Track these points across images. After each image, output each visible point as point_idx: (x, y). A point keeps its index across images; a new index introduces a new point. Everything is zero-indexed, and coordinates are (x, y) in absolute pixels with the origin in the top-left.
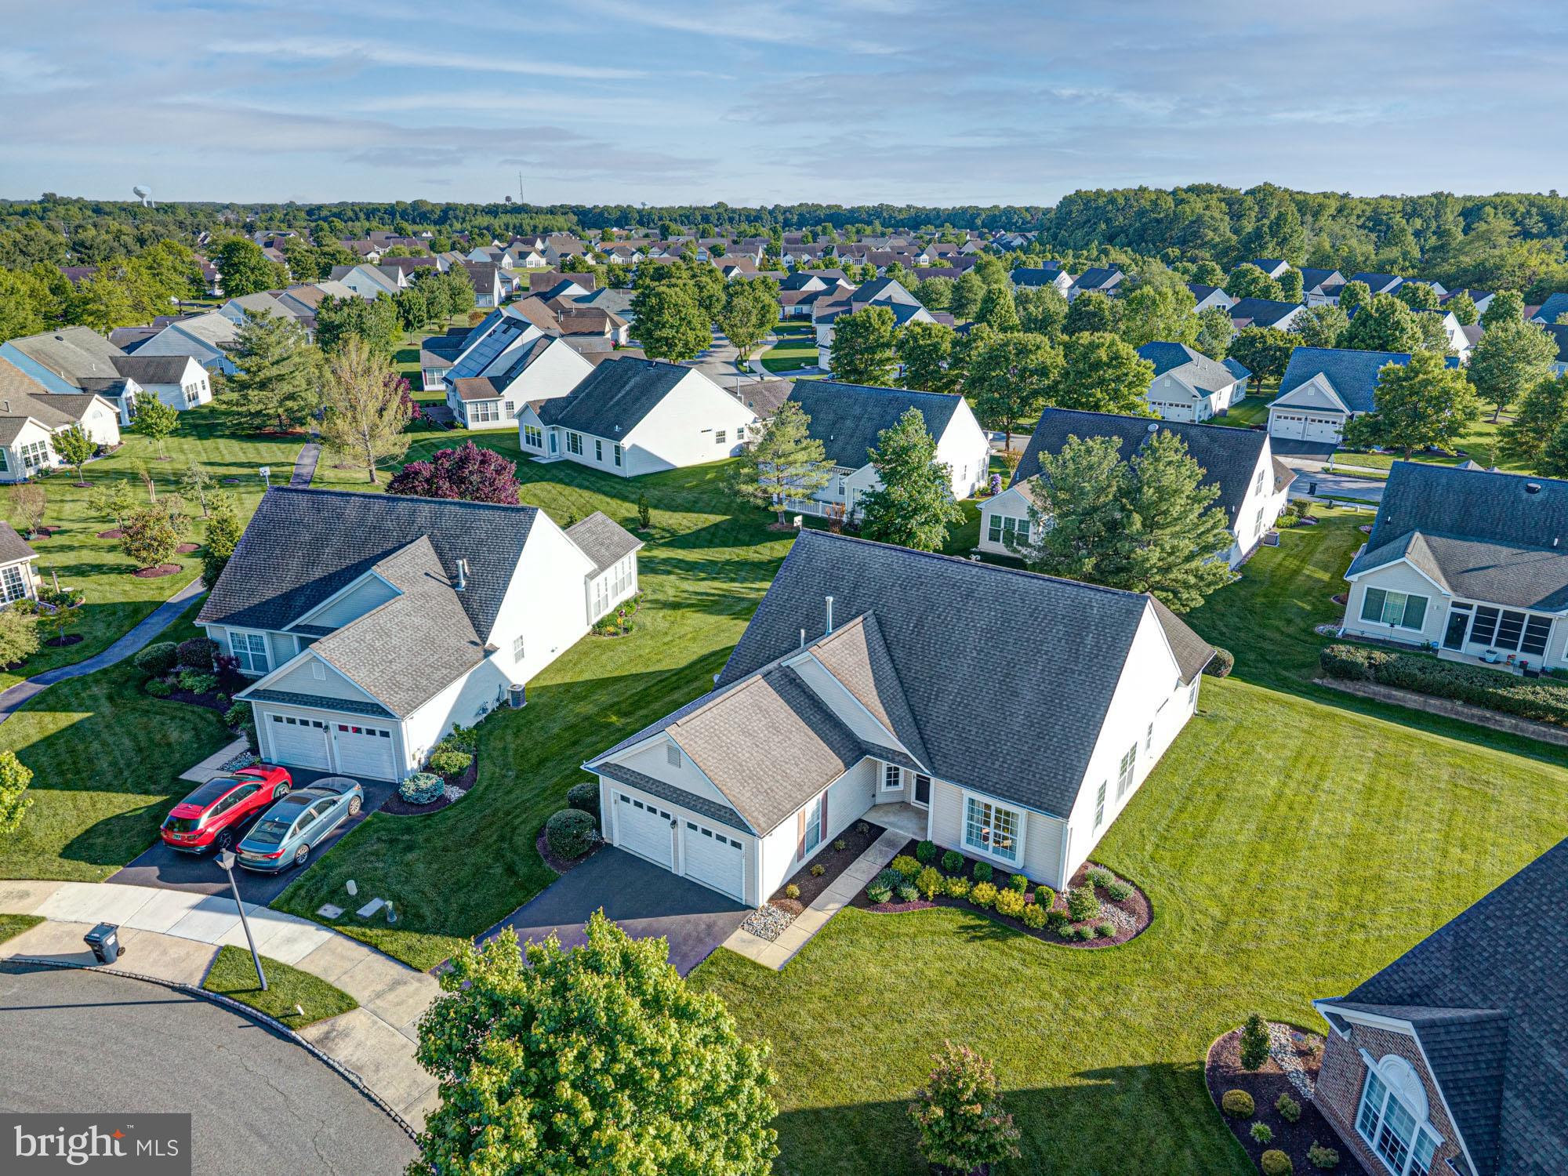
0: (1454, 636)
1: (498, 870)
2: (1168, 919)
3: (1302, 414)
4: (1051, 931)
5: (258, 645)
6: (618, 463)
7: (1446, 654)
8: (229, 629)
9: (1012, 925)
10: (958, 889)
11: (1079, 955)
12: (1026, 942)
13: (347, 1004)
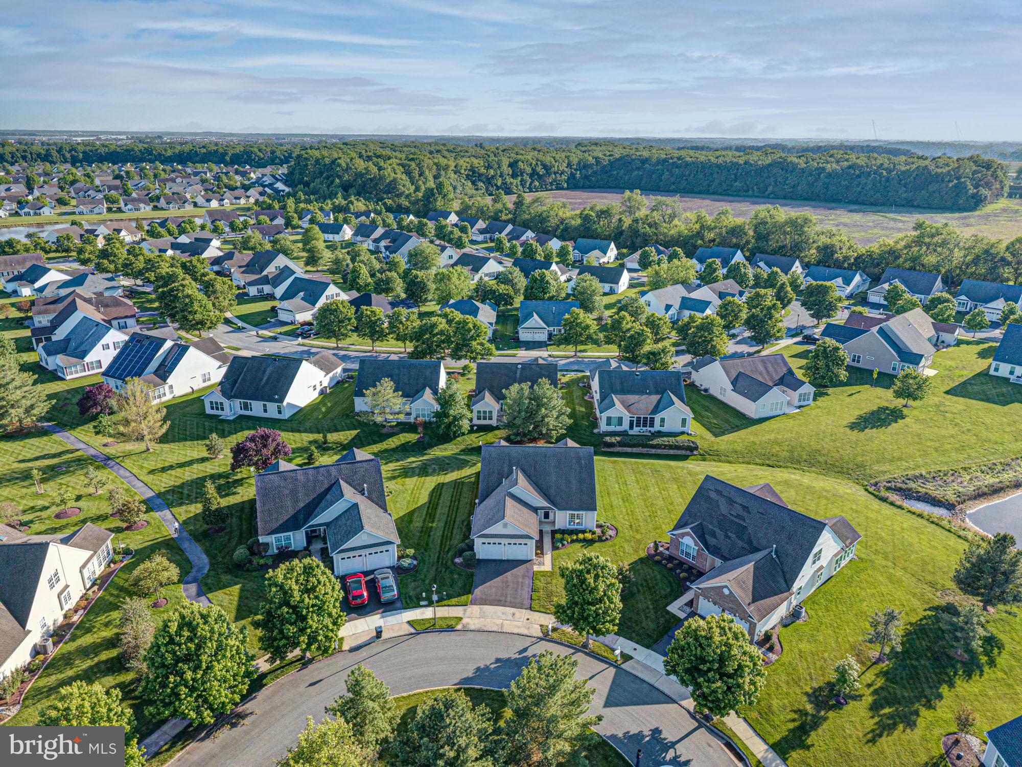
0: (631, 427)
1: (456, 576)
2: (620, 528)
3: (531, 331)
4: (600, 540)
5: (288, 538)
6: (280, 412)
7: (631, 432)
8: (274, 536)
9: (591, 542)
10: (575, 538)
11: (609, 543)
12: (597, 544)
13: (461, 619)
